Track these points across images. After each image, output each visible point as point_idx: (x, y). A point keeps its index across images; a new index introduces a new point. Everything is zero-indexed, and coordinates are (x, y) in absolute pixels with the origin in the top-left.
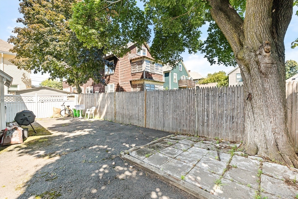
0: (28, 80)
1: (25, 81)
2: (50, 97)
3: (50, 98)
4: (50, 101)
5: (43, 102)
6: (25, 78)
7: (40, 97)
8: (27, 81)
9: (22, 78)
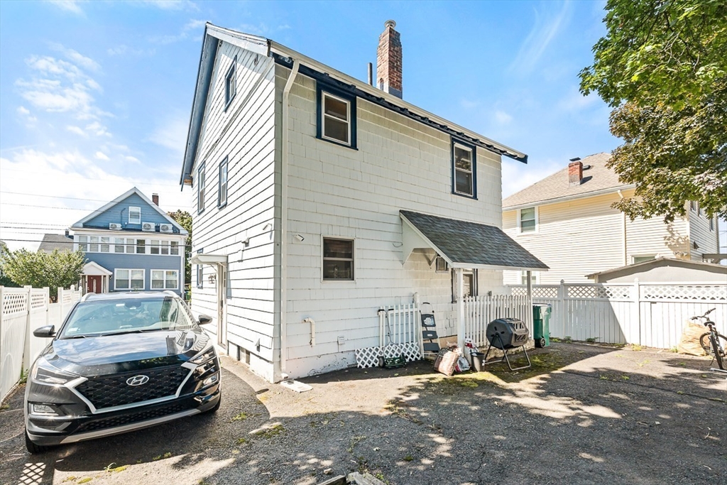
0: (680, 240)
1: (673, 244)
2: (677, 289)
3: (677, 292)
4: (677, 300)
5: (655, 303)
6: (673, 234)
7: (648, 287)
8: (678, 242)
9: (665, 237)
